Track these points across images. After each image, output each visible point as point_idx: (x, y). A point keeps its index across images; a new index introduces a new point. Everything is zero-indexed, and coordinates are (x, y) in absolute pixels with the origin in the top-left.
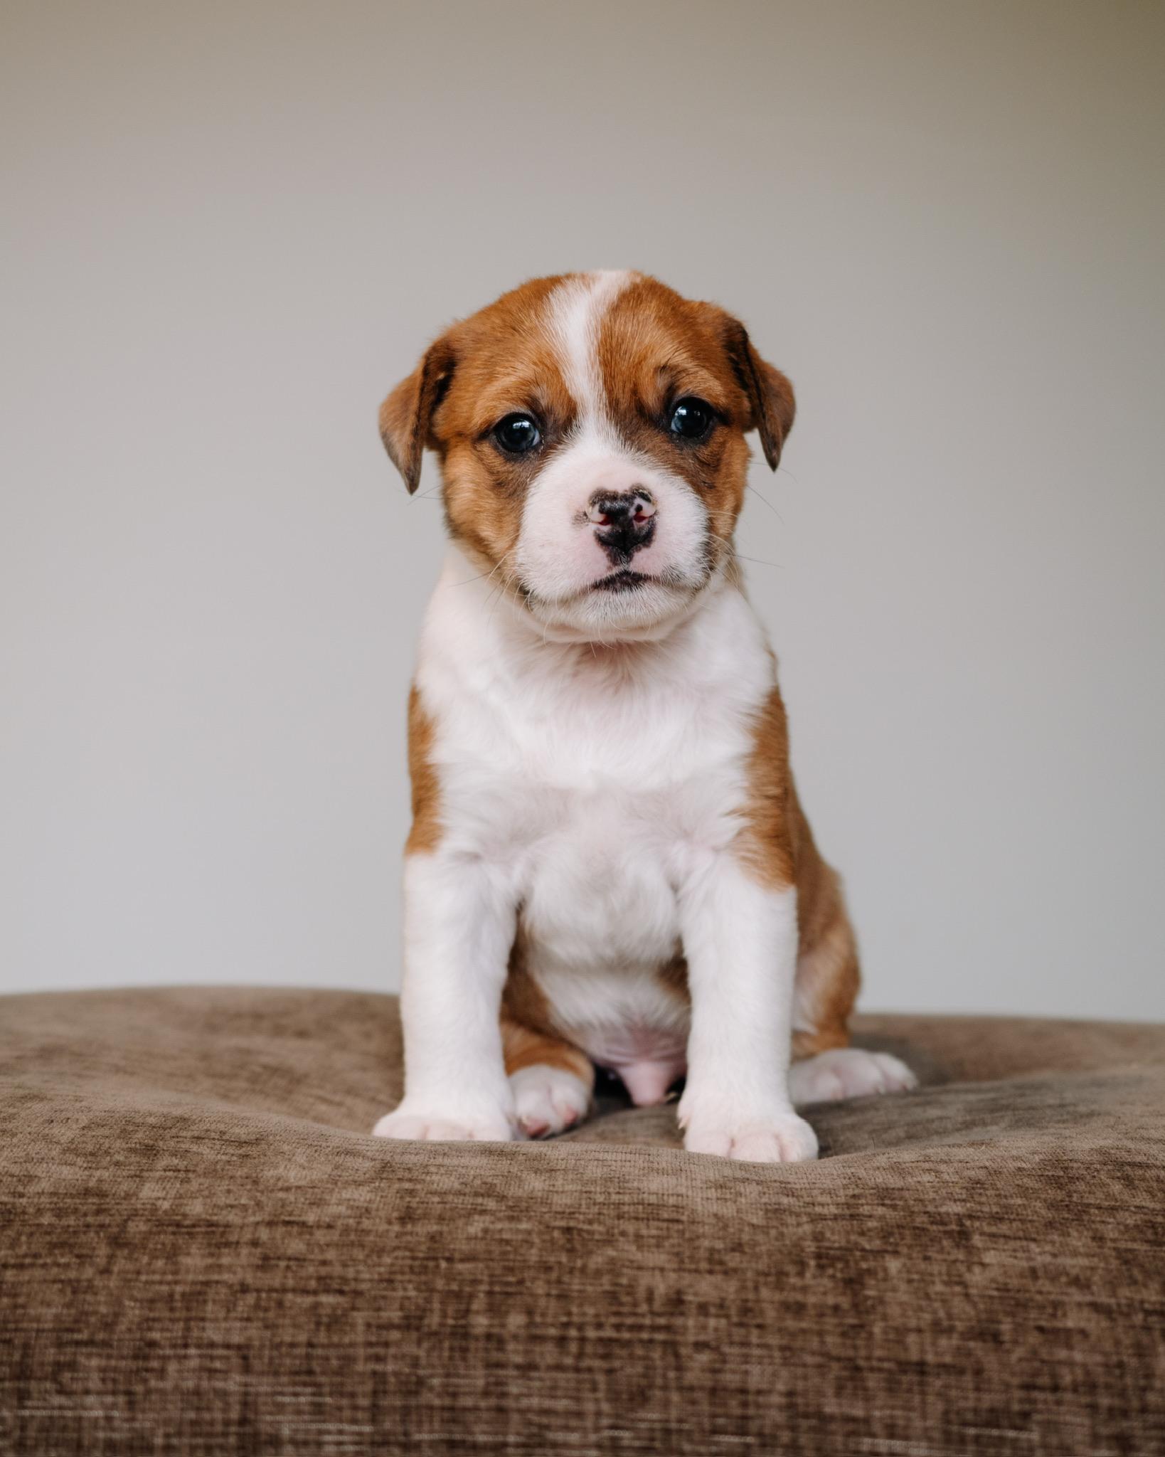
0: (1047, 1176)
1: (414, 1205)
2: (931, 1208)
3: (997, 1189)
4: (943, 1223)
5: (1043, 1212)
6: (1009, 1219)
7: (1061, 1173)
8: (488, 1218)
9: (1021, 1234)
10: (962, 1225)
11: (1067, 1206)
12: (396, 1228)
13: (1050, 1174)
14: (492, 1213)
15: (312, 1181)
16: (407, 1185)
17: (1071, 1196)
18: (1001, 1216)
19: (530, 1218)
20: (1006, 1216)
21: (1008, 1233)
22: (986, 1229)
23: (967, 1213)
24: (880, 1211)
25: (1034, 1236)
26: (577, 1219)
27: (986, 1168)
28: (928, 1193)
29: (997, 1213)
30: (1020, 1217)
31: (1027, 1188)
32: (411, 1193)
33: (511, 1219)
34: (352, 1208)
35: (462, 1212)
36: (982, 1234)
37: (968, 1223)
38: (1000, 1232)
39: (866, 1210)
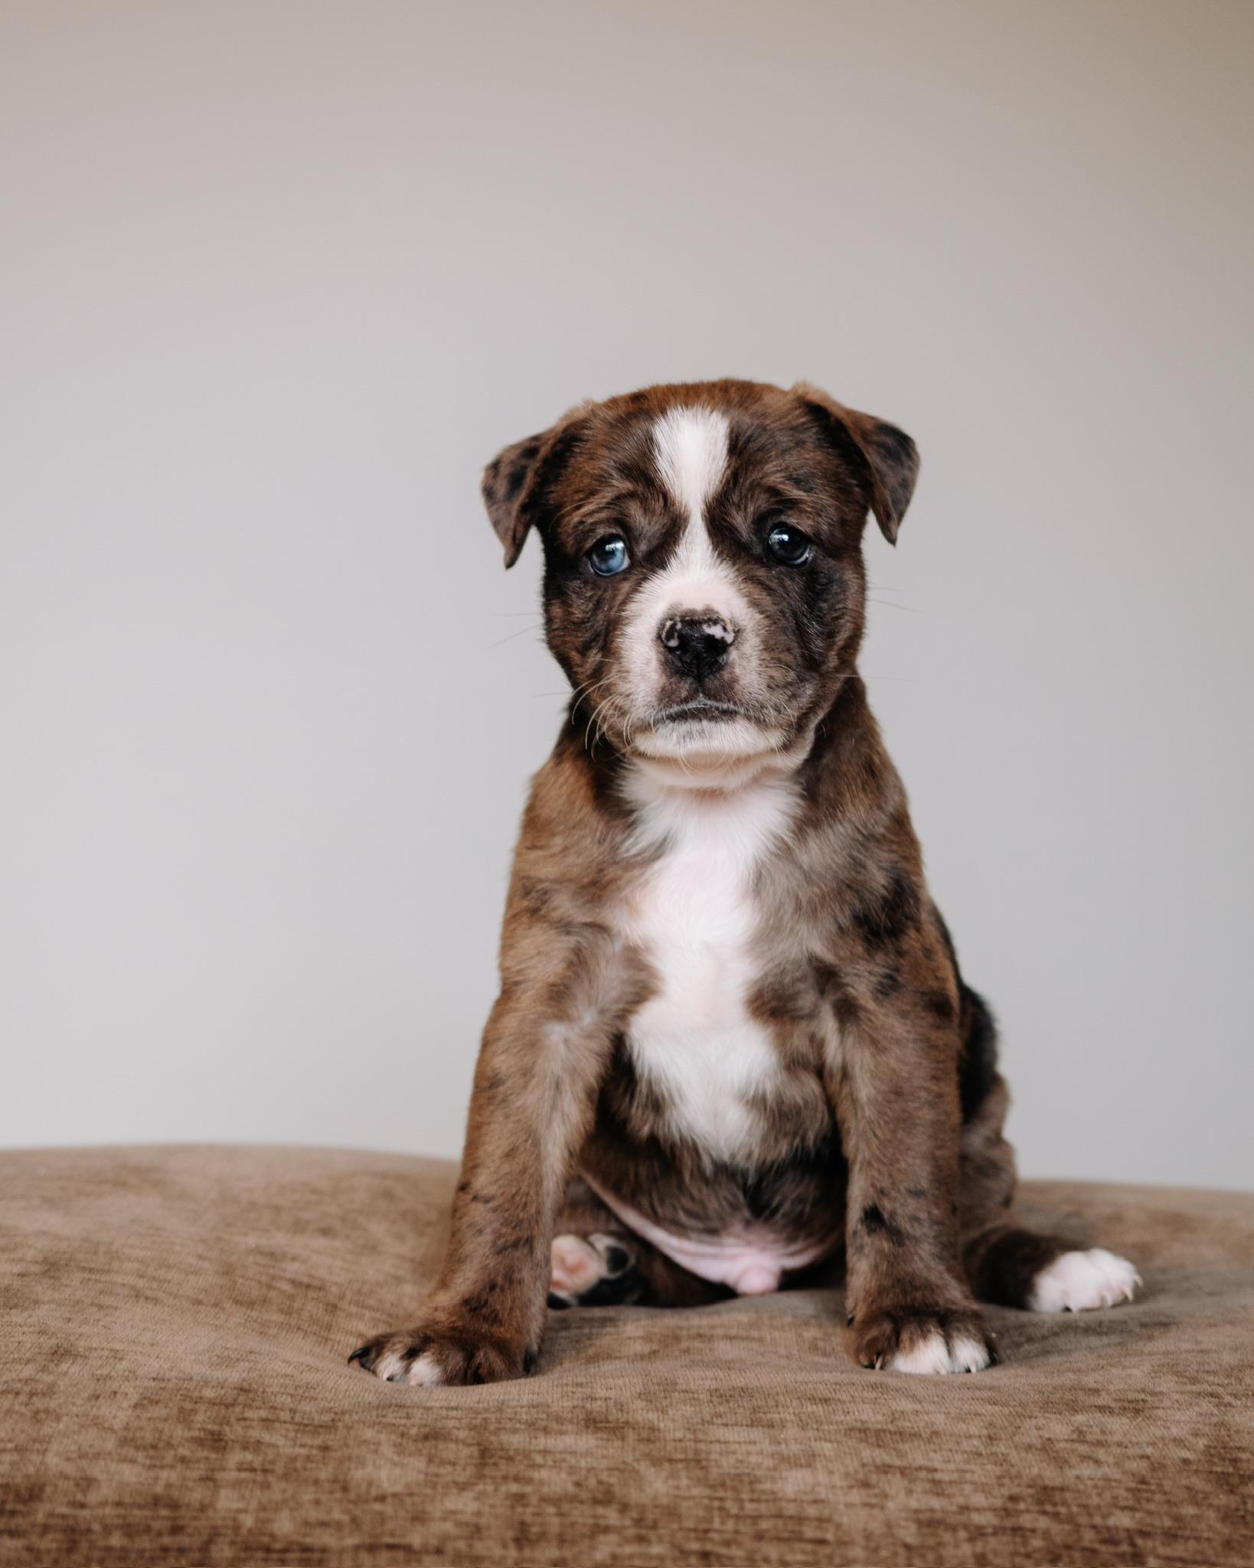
0: (1216, 1472)
1: (528, 1519)
2: (1098, 1520)
3: (1165, 1493)
4: (1114, 1542)
5: (1219, 1526)
6: (1183, 1537)
7: (1231, 1470)
8: (612, 1538)
9: (1199, 1557)
10: (1133, 1545)
11: (1243, 1517)
12: (513, 1553)
13: (1219, 1469)
14: (618, 1530)
15: (408, 1485)
16: (514, 1488)
17: (1245, 1503)
18: (1173, 1532)
19: (660, 1540)
20: (1180, 1533)
21: (1184, 1555)
22: (1161, 1551)
23: (1139, 1527)
24: (1043, 1523)
25: (1213, 1559)
26: (711, 1540)
27: (1148, 1457)
28: (1090, 1496)
29: (1170, 1528)
30: (1194, 1534)
31: (1197, 1492)
32: (520, 1498)
33: (641, 1539)
34: (458, 1524)
35: (586, 1530)
36: (1158, 1557)
37: (1140, 1542)
38: (1176, 1554)
39: (1026, 1521)
